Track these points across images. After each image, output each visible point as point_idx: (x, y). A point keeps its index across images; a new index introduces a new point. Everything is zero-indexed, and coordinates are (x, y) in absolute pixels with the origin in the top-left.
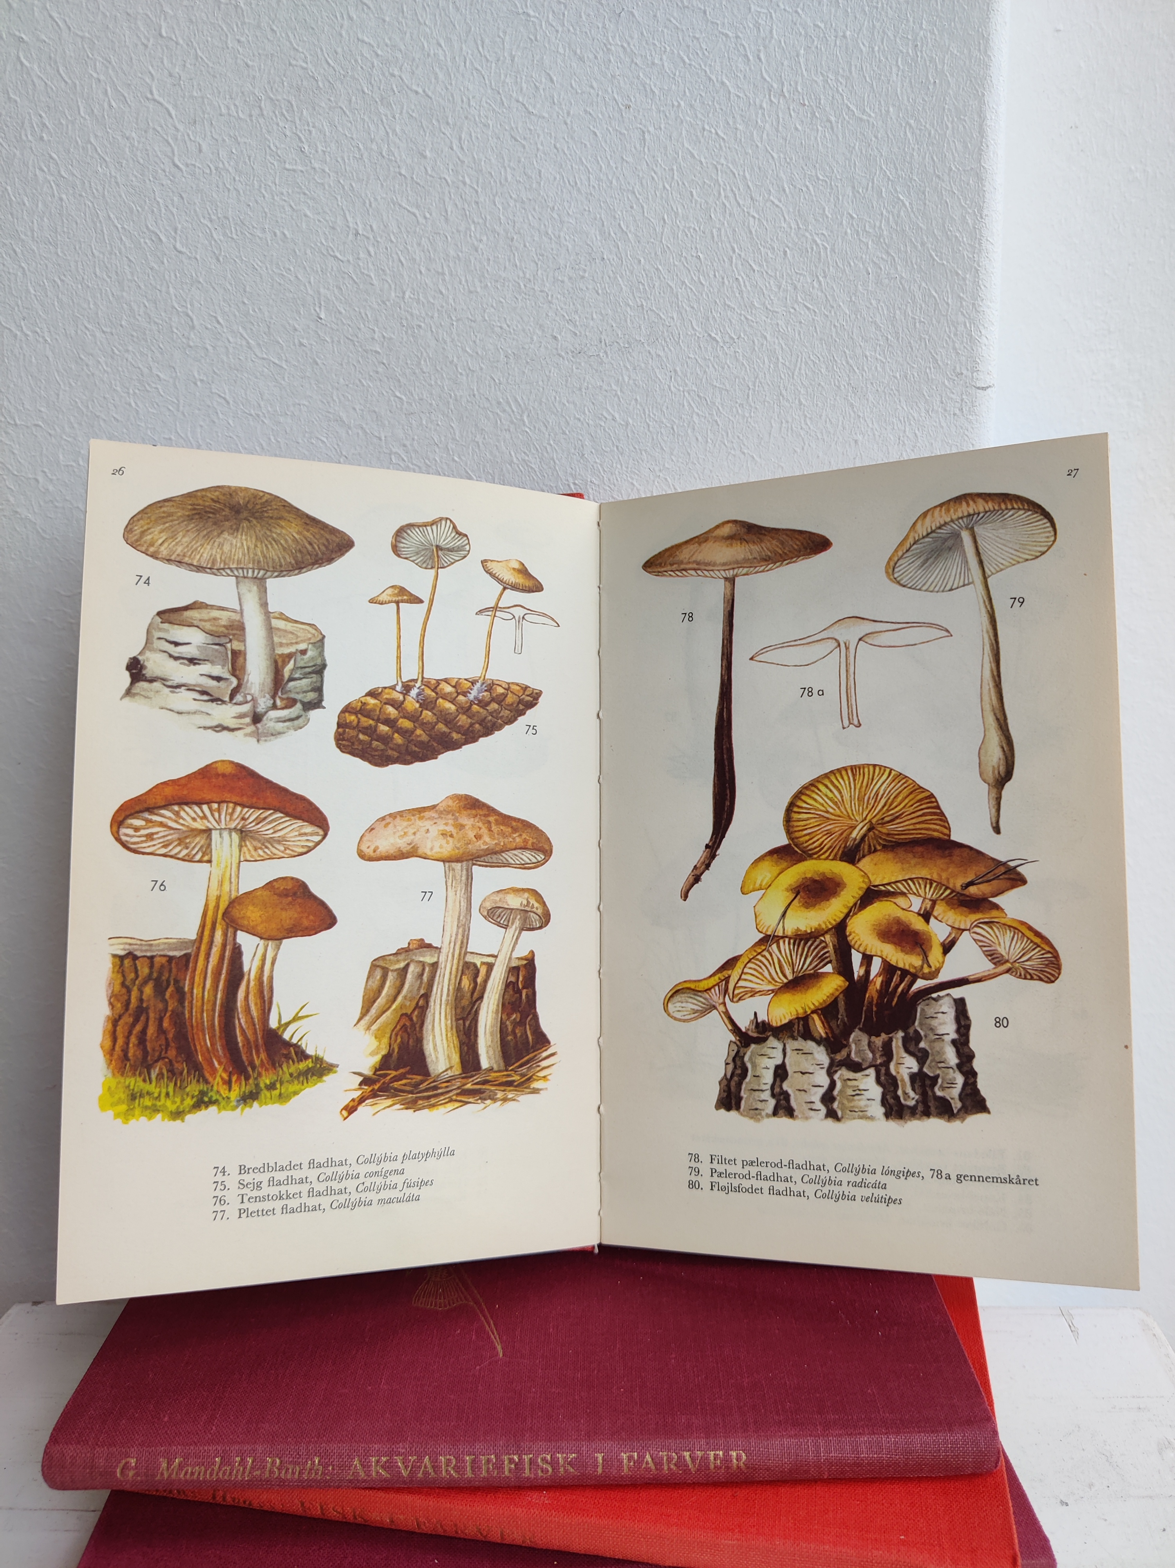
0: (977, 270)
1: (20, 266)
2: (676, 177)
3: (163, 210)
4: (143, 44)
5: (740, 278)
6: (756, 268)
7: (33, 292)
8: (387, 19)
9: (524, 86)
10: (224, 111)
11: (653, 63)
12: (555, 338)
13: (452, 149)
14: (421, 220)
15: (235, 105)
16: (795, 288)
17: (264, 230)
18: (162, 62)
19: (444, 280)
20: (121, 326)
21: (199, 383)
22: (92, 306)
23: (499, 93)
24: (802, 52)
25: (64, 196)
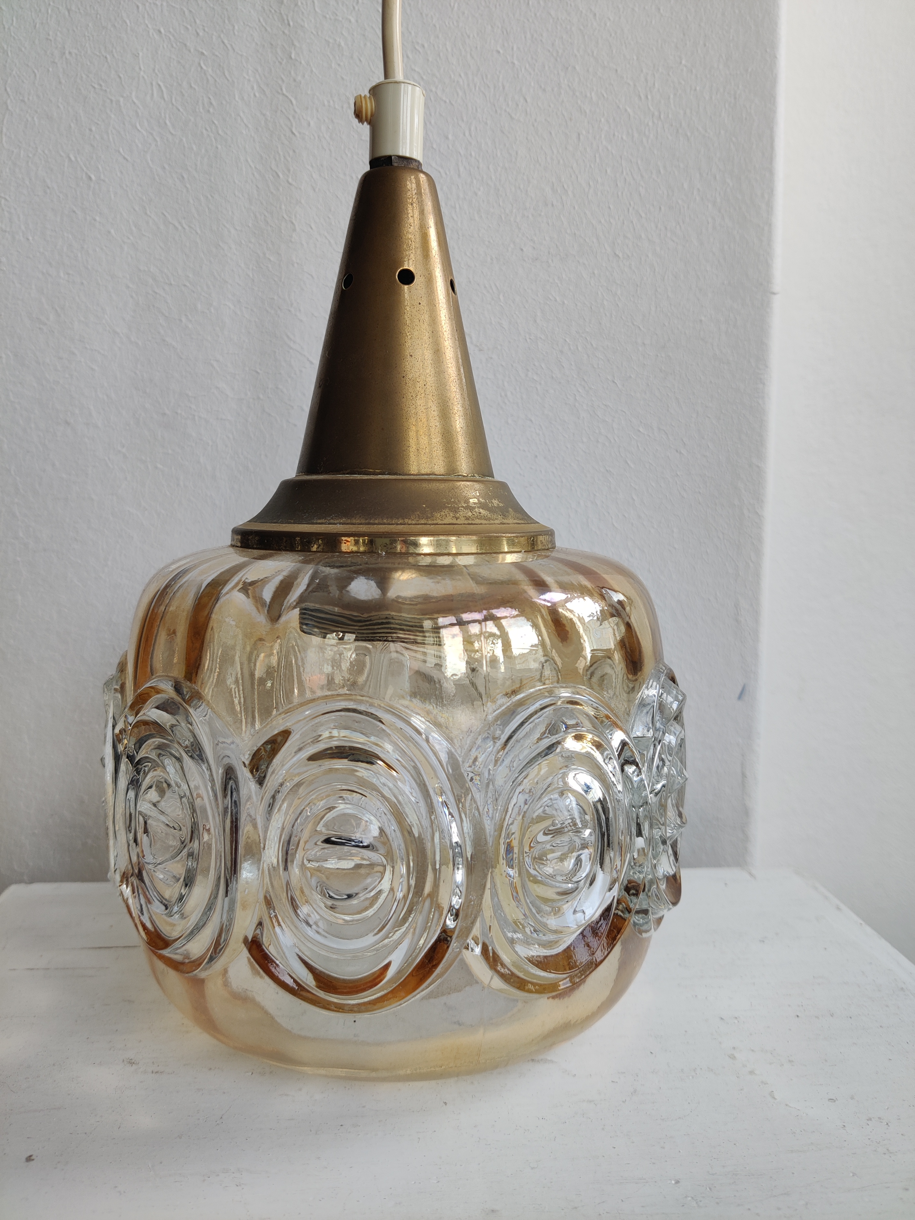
0: (770, 225)
1: (186, 187)
2: (598, 160)
3: (282, 159)
4: (279, 62)
5: (634, 222)
6: (643, 215)
7: (191, 201)
8: (430, 59)
9: (510, 103)
10: (326, 103)
11: (586, 96)
12: (522, 250)
13: (464, 135)
14: (444, 175)
15: (333, 101)
16: (666, 228)
17: (345, 174)
18: (290, 73)
19: (456, 212)
20: (249, 227)
21: (296, 265)
22: (230, 213)
23: (495, 106)
24: (672, 96)
25: (219, 147)
